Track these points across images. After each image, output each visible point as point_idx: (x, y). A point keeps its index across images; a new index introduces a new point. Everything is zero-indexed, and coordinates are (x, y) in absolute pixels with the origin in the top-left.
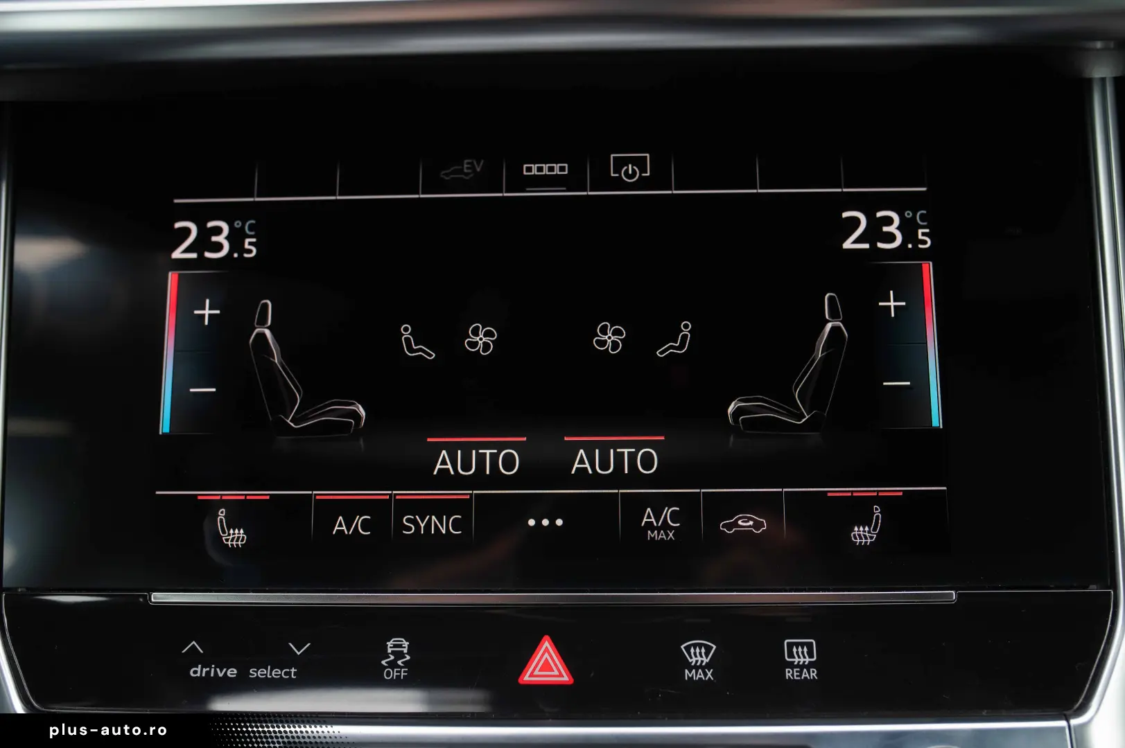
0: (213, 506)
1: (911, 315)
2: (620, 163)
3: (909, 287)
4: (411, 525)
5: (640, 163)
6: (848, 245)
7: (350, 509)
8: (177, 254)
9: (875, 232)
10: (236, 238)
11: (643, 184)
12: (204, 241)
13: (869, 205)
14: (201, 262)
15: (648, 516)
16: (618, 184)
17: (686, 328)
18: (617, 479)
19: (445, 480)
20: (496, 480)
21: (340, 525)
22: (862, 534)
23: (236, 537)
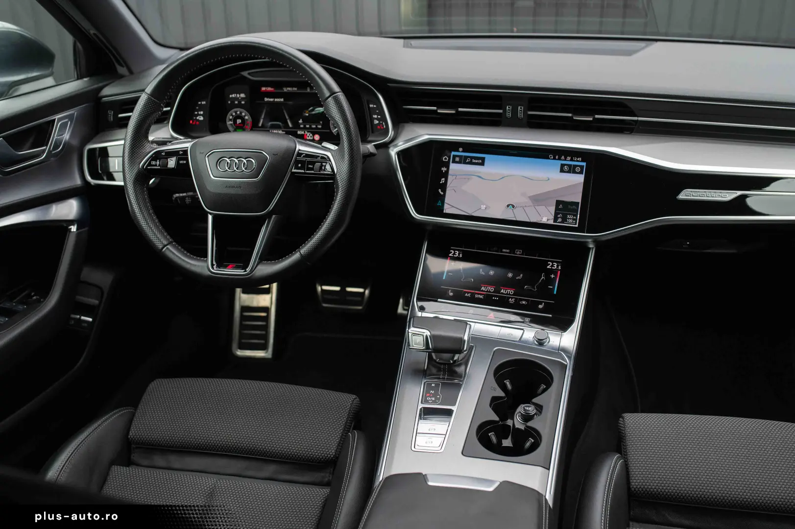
0: (449, 289)
1: (555, 279)
2: (517, 251)
3: (556, 275)
4: (476, 296)
5: (520, 252)
6: (548, 267)
7: (468, 293)
8: (450, 255)
9: (552, 266)
10: (459, 254)
11: (520, 254)
12: (454, 254)
13: (552, 262)
14: (453, 257)
15: (510, 300)
16: (516, 254)
17: (521, 275)
18: (507, 294)
19: (482, 291)
20: (490, 292)
21: (466, 295)
22: (540, 306)
23: (451, 294)
